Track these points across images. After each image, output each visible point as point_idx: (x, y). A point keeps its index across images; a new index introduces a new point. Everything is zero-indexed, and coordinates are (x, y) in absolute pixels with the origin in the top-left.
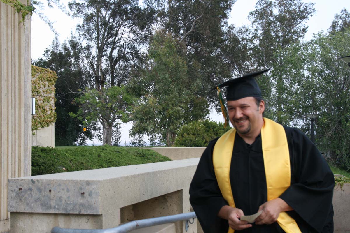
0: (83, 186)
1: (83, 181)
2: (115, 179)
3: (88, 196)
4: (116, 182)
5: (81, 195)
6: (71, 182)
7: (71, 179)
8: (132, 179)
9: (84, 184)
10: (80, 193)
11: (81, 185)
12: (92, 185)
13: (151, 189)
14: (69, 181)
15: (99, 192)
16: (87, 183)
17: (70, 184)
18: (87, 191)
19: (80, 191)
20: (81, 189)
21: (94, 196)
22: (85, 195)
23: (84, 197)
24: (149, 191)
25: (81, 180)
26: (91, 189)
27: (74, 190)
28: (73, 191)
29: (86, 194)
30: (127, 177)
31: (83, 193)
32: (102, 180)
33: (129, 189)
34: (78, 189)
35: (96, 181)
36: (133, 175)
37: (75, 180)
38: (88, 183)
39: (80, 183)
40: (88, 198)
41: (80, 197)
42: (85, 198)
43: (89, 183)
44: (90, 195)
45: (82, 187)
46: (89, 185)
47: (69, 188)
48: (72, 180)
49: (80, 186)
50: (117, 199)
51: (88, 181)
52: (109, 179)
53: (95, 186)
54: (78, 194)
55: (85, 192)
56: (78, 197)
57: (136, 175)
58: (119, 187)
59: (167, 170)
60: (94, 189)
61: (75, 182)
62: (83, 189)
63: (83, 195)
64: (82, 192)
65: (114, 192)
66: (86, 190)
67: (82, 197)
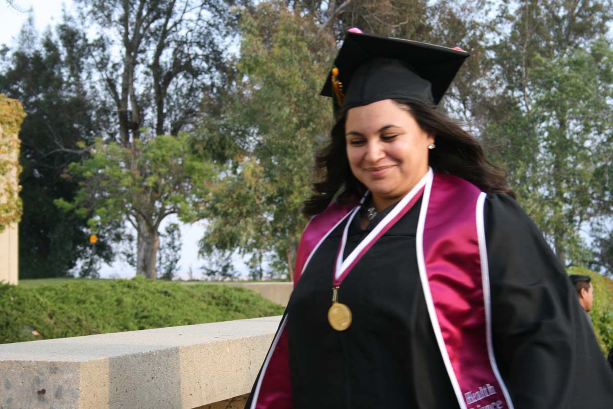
0: (42, 374)
1: (43, 363)
2: (119, 358)
3: (52, 396)
4: (121, 366)
5: (37, 395)
6: (14, 367)
7: (17, 360)
8: (160, 357)
9: (44, 369)
10: (36, 391)
11: (38, 372)
12: (62, 372)
13: (208, 383)
14: (10, 362)
15: (78, 389)
16: (51, 368)
17: (13, 370)
18: (52, 385)
19: (36, 387)
20: (38, 381)
21: (67, 397)
22: (47, 395)
23: (44, 400)
24: (203, 387)
25: (37, 362)
26: (61, 383)
27: (21, 384)
28: (19, 387)
29: (49, 395)
30: (149, 355)
31: (43, 392)
32: (87, 361)
33: (153, 381)
34: (32, 381)
35: (71, 363)
36: (163, 349)
37: (23, 362)
38: (54, 368)
39: (36, 367)
40: (54, 402)
41: (36, 401)
42: (47, 402)
43: (56, 368)
44: (58, 395)
45: (41, 378)
46: (55, 373)
47: (10, 380)
48: (17, 362)
49: (36, 374)
50: (122, 405)
51: (53, 363)
52: (103, 358)
53: (70, 376)
54: (31, 394)
55: (46, 389)
56: (31, 401)
57: (172, 350)
58: (127, 378)
59: (250, 338)
60: (66, 381)
61: (25, 365)
62: (43, 381)
63: (41, 395)
64: (41, 389)
65: (117, 390)
66: (50, 383)
67: (39, 399)
